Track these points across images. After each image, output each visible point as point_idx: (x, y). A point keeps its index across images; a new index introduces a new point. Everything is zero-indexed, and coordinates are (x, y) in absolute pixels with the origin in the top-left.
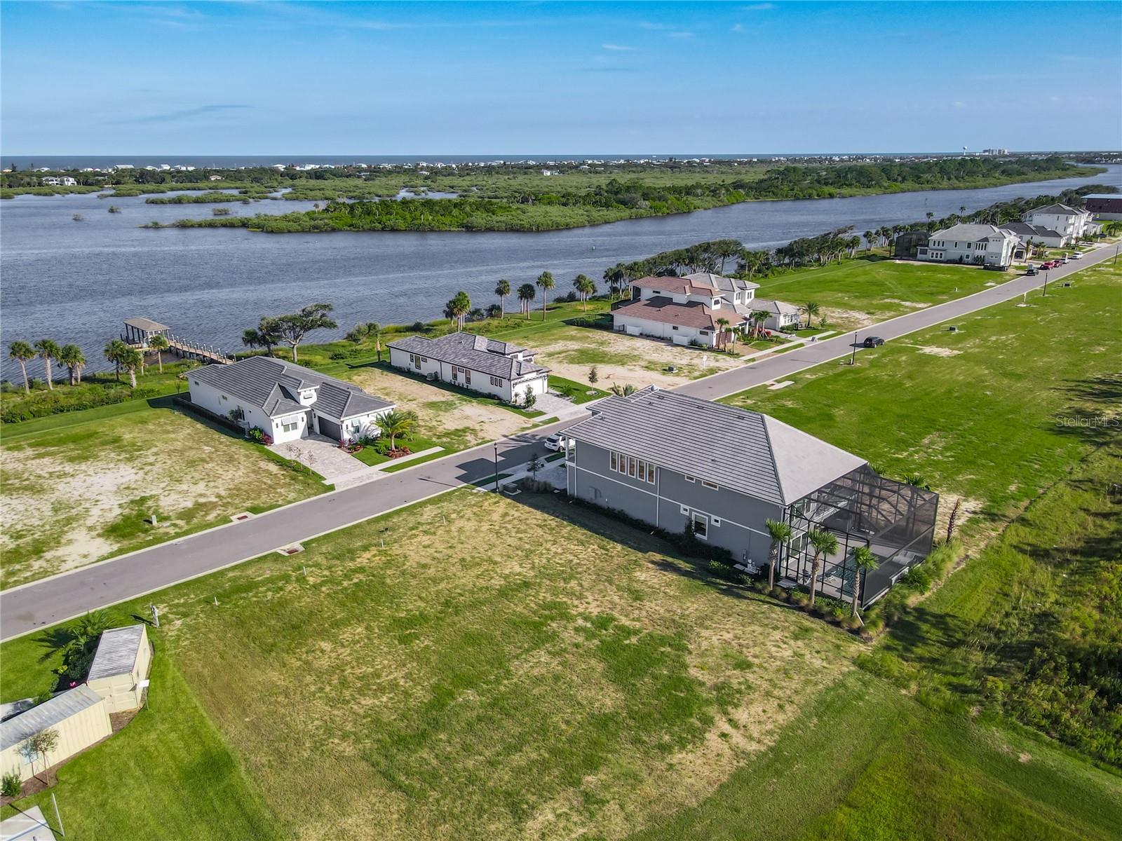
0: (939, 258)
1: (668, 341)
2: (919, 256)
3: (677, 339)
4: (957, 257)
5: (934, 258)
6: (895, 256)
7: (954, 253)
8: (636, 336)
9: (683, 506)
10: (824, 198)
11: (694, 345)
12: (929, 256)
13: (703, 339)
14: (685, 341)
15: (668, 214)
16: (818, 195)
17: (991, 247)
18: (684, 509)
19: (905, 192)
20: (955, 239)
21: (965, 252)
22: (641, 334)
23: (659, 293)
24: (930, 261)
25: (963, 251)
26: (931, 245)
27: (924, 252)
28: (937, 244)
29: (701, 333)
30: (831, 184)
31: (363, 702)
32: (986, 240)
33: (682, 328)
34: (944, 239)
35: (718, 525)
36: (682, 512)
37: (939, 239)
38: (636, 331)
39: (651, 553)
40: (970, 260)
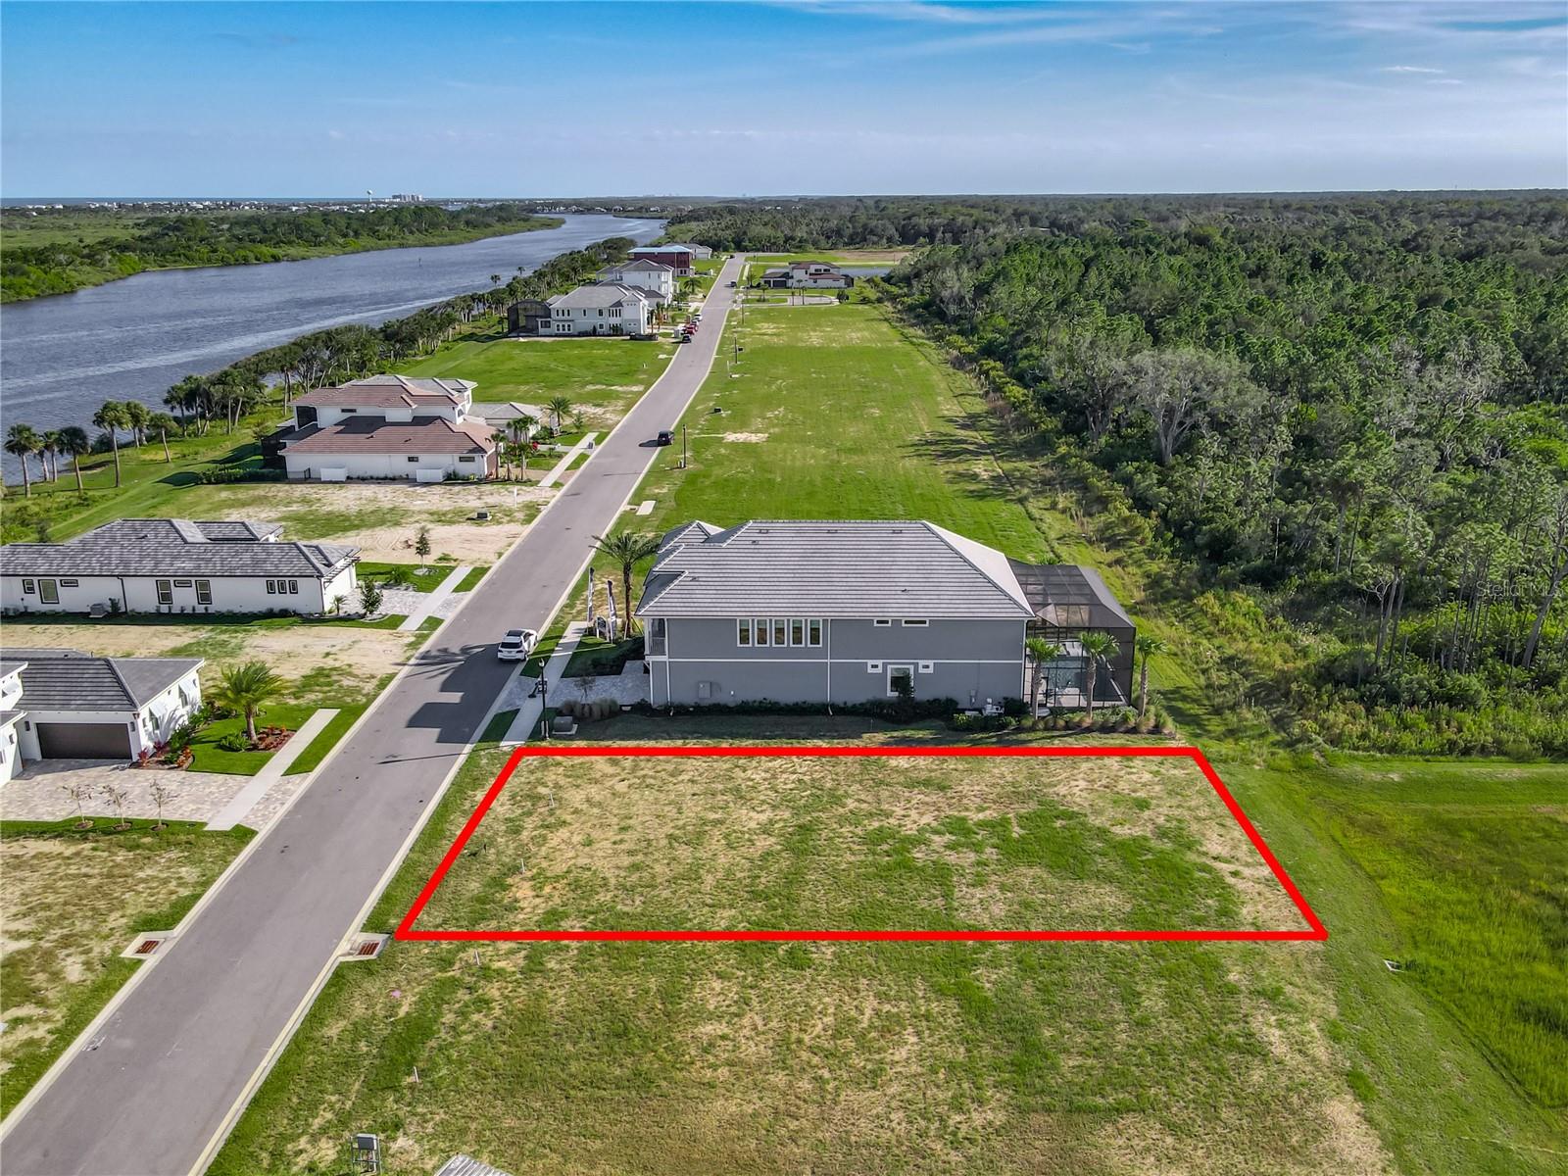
0: (567, 331)
1: (410, 480)
2: (541, 330)
3: (421, 475)
4: (590, 329)
5: (561, 331)
6: (510, 332)
7: (586, 323)
8: (342, 482)
9: (870, 662)
10: (266, 262)
11: (452, 479)
12: (553, 329)
13: (465, 469)
14: (439, 475)
15: (38, 296)
16: (257, 259)
17: (627, 313)
18: (875, 666)
19: (368, 251)
20: (584, 306)
21: (598, 321)
22: (348, 478)
23: (354, 411)
24: (556, 336)
25: (594, 320)
26: (554, 314)
27: (547, 325)
28: (560, 313)
29: (461, 459)
30: (260, 242)
31: (896, 1058)
32: (619, 304)
33: (424, 458)
34: (569, 306)
35: (931, 670)
36: (870, 670)
37: (562, 307)
38: (341, 475)
39: (865, 736)
40: (605, 329)
